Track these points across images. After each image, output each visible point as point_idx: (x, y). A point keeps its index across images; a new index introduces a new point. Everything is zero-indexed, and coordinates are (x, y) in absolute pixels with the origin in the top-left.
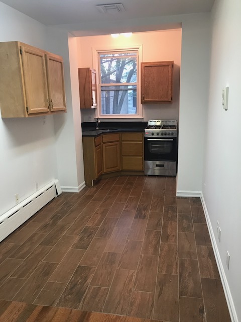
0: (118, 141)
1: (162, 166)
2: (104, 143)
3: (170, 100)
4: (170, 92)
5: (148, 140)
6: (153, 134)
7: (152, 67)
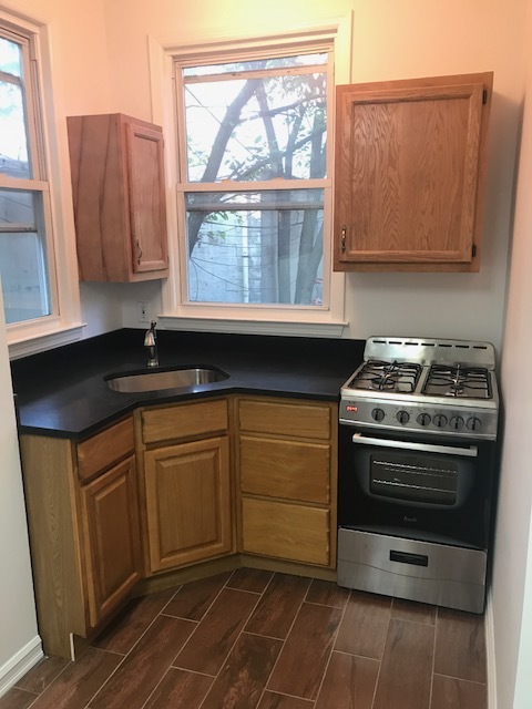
0: (222, 434)
1: (420, 561)
2: (152, 446)
3: (467, 257)
4: (467, 221)
5: (357, 438)
6: (379, 414)
7: (385, 103)
